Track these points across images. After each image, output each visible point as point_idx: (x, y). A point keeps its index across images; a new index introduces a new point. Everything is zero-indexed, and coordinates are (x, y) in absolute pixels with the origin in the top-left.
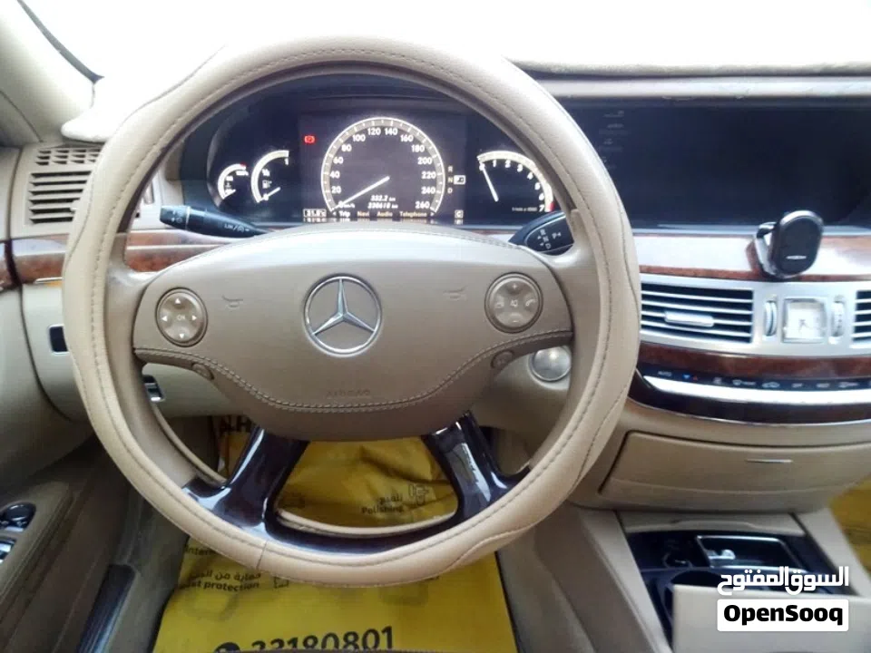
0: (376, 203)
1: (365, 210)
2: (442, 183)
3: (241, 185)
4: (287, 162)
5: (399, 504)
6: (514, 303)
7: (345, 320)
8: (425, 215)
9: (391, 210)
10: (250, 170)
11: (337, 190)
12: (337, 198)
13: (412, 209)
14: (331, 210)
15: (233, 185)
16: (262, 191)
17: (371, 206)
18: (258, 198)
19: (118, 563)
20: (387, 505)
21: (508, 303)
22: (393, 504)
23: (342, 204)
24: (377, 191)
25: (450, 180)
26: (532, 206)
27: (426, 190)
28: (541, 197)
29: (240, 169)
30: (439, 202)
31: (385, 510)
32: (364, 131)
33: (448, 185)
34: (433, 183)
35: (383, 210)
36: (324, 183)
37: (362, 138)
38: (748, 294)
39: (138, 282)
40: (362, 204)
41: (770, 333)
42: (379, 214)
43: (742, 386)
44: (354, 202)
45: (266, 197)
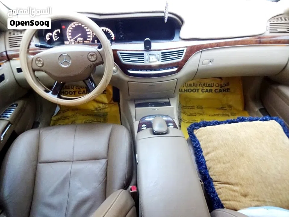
0: (79, 39)
1: (77, 41)
2: (92, 35)
3: (51, 37)
4: (60, 32)
5: (100, 109)
6: (92, 57)
7: (65, 61)
8: (89, 41)
9: (82, 41)
10: (52, 34)
11: (71, 37)
12: (71, 39)
13: (86, 40)
14: (70, 41)
15: (49, 37)
16: (55, 38)
17: (78, 40)
18: (55, 40)
19: (36, 121)
20: (97, 109)
21: (91, 57)
22: (99, 109)
23: (72, 40)
24: (79, 37)
25: (93, 34)
26: (110, 38)
27: (88, 36)
28: (112, 36)
29: (50, 34)
30: (91, 38)
31: (97, 110)
32: (74, 25)
33: (93, 35)
34: (89, 35)
35: (81, 41)
36: (68, 36)
37: (74, 26)
38: (143, 54)
39: (32, 57)
40: (76, 40)
41: (147, 61)
42: (80, 42)
43: (144, 71)
44: (74, 39)
45: (56, 39)
